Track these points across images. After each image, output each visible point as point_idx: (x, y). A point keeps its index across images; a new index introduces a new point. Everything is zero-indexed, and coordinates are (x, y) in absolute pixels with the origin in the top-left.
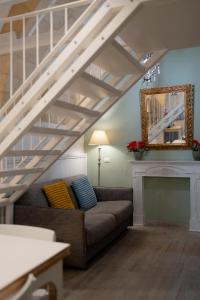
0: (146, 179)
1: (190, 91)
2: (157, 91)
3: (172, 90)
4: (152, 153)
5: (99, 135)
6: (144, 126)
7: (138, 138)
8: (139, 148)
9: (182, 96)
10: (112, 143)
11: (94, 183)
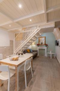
0: (39, 49)
1: (45, 37)
2: (41, 37)
3: (43, 37)
4: (40, 46)
5: (33, 43)
6: (39, 42)
7: (38, 44)
8: (38, 45)
9: (44, 38)
10: (35, 44)
11: (32, 49)
